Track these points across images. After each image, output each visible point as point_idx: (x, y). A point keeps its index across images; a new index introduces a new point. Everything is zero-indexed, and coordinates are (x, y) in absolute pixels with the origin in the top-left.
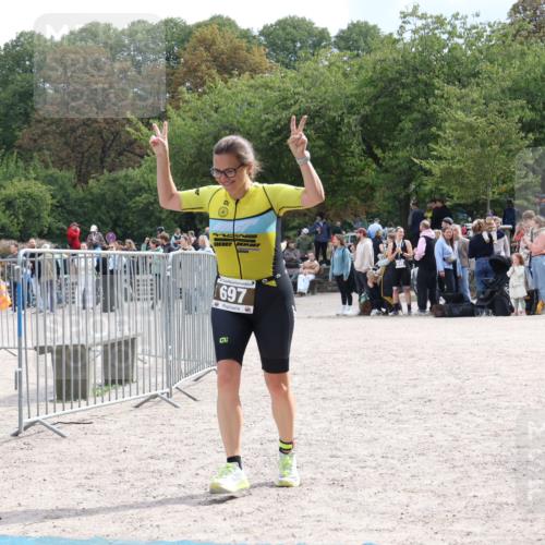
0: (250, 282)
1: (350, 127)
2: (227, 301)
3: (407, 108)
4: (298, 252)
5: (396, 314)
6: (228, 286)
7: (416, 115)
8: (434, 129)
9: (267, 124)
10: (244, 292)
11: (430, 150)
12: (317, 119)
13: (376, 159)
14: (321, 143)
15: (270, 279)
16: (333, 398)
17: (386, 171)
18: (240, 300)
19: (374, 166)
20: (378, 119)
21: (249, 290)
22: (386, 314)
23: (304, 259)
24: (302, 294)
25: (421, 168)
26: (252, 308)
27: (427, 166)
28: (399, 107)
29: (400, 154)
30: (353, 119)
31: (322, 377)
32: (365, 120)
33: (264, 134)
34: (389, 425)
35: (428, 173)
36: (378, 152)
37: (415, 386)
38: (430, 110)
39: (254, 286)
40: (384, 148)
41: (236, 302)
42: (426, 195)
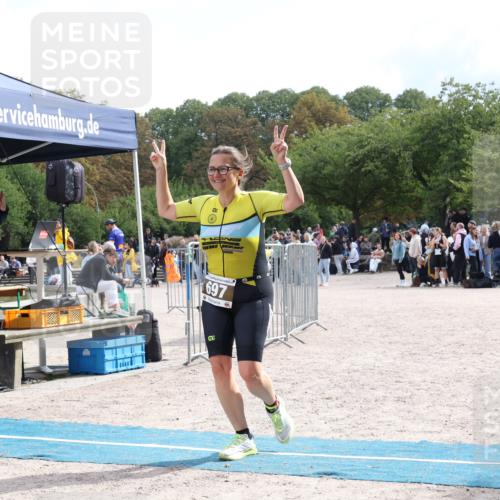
0: (232, 280)
1: (404, 159)
3: (445, 146)
4: (370, 244)
5: (437, 286)
7: (451, 151)
8: (464, 160)
9: (349, 158)
10: (225, 288)
11: (461, 174)
12: (383, 155)
13: (424, 182)
14: (385, 170)
15: (249, 279)
16: (396, 342)
17: (430, 189)
19: (422, 186)
20: (425, 154)
21: (229, 286)
22: (431, 286)
23: (374, 249)
24: (373, 272)
25: (455, 187)
26: (231, 303)
27: (459, 186)
28: (439, 146)
29: (440, 178)
30: (407, 154)
31: (389, 328)
32: (415, 156)
33: (347, 165)
34: (435, 361)
35: (459, 190)
36: (425, 177)
37: (452, 335)
38: (461, 147)
39: (234, 284)
40: (429, 173)
42: (457, 205)
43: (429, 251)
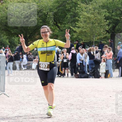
0: (48, 63)
1: (50, 16)
2: (43, 68)
3: (69, 11)
4: (33, 56)
5: (63, 77)
6: (43, 64)
7: (71, 13)
8: (77, 18)
10: (47, 65)
11: (76, 24)
12: (40, 13)
13: (59, 27)
14: (41, 21)
15: (53, 62)
17: (62, 31)
18: (46, 67)
19: (58, 29)
20: (60, 14)
21: (48, 65)
22: (60, 77)
23: (35, 58)
25: (73, 30)
26: (49, 69)
27: (75, 30)
28: (66, 10)
29: (66, 26)
30: (51, 13)
32: (55, 14)
35: (75, 32)
36: (59, 25)
38: (76, 11)
39: (49, 64)
40: (61, 23)
41: (45, 68)
42: (74, 39)
43: (60, 60)
